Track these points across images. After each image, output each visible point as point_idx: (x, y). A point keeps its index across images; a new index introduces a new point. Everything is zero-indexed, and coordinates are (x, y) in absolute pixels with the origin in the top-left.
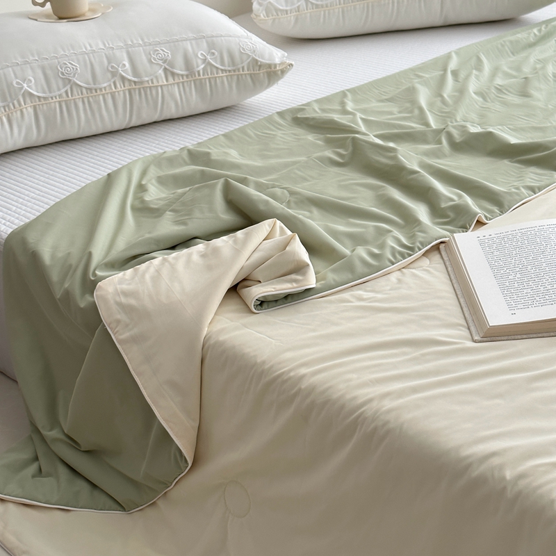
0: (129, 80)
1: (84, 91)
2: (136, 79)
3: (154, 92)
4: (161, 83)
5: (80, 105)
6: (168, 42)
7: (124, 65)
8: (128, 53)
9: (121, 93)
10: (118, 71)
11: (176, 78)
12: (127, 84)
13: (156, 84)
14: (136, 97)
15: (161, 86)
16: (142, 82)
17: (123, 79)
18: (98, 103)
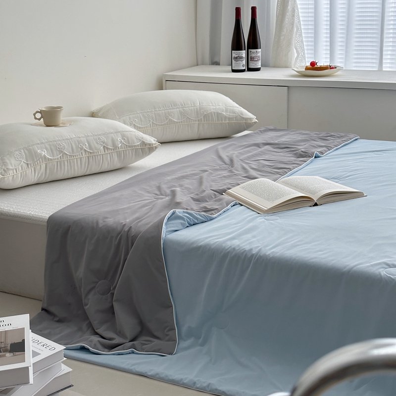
0: (88, 152)
1: (68, 157)
2: (91, 151)
3: (99, 157)
4: (102, 153)
5: (66, 163)
6: (104, 134)
7: (86, 145)
8: (87, 139)
9: (85, 158)
10: (83, 147)
11: (109, 151)
12: (87, 154)
13: (100, 154)
14: (91, 160)
15: (102, 155)
16: (93, 153)
17: (85, 150)
18: (74, 162)
